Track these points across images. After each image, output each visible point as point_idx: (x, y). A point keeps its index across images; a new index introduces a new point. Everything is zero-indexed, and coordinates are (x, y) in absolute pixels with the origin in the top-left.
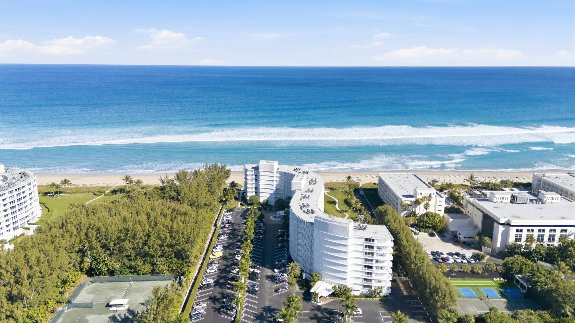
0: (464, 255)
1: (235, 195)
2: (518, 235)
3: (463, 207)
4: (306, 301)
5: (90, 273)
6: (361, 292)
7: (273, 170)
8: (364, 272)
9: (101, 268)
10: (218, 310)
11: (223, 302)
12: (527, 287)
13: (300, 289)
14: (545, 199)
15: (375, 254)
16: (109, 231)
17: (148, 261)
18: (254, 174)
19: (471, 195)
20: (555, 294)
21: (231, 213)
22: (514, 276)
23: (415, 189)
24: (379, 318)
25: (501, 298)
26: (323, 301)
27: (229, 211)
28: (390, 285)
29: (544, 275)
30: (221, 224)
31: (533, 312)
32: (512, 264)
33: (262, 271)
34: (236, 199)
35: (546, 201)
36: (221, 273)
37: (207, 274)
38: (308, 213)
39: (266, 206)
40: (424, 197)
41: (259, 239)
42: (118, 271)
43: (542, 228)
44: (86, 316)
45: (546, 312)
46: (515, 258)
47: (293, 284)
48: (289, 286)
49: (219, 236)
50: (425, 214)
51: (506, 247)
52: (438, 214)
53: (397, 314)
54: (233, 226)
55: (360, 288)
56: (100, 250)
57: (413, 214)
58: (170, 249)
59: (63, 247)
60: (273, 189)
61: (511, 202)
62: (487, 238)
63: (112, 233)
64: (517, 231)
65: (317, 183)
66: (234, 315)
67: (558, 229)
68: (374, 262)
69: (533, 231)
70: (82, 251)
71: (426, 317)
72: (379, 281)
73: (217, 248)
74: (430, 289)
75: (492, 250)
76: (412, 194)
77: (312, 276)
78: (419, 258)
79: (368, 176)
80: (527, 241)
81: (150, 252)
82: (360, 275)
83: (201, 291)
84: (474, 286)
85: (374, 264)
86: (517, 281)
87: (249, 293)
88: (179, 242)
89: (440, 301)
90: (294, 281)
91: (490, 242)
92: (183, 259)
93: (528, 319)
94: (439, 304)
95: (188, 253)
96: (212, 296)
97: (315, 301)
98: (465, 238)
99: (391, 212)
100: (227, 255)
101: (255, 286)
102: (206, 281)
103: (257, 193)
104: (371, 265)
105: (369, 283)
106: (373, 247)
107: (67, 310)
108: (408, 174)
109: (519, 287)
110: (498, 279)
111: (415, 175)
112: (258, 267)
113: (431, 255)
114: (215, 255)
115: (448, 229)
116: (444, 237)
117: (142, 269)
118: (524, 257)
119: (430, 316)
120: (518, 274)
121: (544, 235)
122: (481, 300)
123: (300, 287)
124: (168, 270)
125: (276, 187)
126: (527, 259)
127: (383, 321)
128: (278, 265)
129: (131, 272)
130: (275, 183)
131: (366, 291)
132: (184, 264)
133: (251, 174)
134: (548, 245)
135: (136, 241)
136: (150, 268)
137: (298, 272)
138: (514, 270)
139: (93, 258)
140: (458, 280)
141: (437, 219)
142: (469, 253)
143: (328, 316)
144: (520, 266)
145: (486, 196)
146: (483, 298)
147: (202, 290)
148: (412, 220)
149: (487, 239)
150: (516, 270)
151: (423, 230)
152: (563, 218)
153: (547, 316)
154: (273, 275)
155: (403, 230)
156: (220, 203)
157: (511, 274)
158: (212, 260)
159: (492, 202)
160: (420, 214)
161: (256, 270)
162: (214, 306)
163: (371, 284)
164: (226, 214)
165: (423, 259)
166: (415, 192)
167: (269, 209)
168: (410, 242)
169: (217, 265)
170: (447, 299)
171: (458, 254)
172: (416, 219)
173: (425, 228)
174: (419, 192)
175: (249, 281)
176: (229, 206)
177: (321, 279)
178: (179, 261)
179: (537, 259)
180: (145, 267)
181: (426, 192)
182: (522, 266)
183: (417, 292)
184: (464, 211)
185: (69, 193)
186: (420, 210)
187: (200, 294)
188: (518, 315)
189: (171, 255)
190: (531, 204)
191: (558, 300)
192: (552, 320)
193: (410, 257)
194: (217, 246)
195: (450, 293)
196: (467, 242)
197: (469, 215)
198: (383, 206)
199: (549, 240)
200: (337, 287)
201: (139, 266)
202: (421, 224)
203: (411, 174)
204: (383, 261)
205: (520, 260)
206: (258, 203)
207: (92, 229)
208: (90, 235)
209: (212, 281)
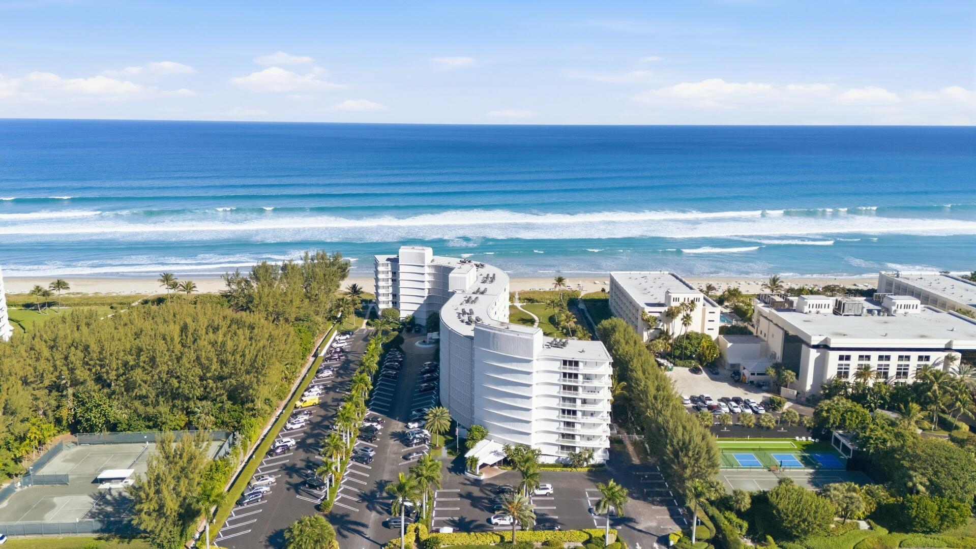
0: (749, 401)
1: (356, 306)
2: (842, 365)
3: (753, 326)
4: (456, 473)
5: (75, 427)
6: (557, 458)
7: (423, 261)
8: (561, 421)
9: (93, 419)
10: (296, 488)
11: (307, 476)
12: (853, 450)
13: (449, 453)
14: (894, 308)
15: (580, 389)
16: (106, 352)
17: (179, 407)
18: (390, 269)
19: (766, 303)
20: (898, 455)
21: (348, 336)
22: (832, 432)
23: (668, 292)
24: (583, 500)
25: (804, 469)
26: (487, 472)
27: (344, 333)
28: (607, 445)
29: (882, 428)
30: (327, 353)
31: (857, 486)
32: (828, 411)
33: (386, 426)
34: (359, 314)
35: (895, 311)
36: (312, 429)
37: (286, 432)
38: (469, 323)
39: (410, 326)
40: (682, 304)
41: (389, 377)
42: (124, 425)
43: (884, 353)
44: (53, 497)
45: (881, 486)
46: (834, 401)
47: (437, 446)
48: (430, 450)
49: (318, 372)
50: (684, 335)
51: (822, 387)
52: (708, 336)
53: (607, 484)
54: (346, 356)
55: (554, 450)
56: (91, 384)
57: (664, 335)
58: (219, 385)
59: (16, 374)
60: (423, 297)
61: (835, 313)
62: (790, 371)
63: (111, 355)
64: (841, 358)
65: (495, 282)
66: (322, 496)
67: (914, 355)
68: (579, 402)
69: (868, 358)
70: (56, 387)
71: (667, 498)
72: (589, 438)
73: (312, 390)
74: (672, 445)
75: (798, 393)
76: (663, 302)
77: (470, 430)
78: (662, 397)
79: (596, 282)
80: (858, 375)
81: (180, 390)
82: (554, 427)
83: (270, 458)
84: (760, 449)
85: (578, 405)
86: (837, 441)
87: (356, 461)
88: (235, 370)
89: (689, 465)
90: (439, 440)
91: (794, 378)
92: (243, 404)
93: (846, 497)
94: (688, 472)
95: (251, 391)
96: (289, 465)
97: (474, 473)
98: (753, 374)
99: (622, 330)
100: (329, 401)
101: (368, 448)
102: (282, 441)
103: (396, 303)
104: (574, 409)
105: (570, 442)
106: (576, 376)
107: (21, 487)
108: (662, 272)
109: (840, 451)
110: (804, 438)
111: (673, 275)
112: (379, 419)
113: (689, 402)
114: (305, 401)
115: (725, 361)
116: (717, 374)
117: (168, 421)
118: (850, 401)
119: (674, 497)
120: (838, 428)
121: (888, 365)
122: (770, 471)
123: (450, 450)
124: (216, 424)
125: (429, 293)
126: (855, 403)
127: (590, 505)
128: (415, 416)
129: (149, 427)
130: (427, 286)
131: (564, 455)
132: (245, 413)
133: (385, 269)
134: (895, 383)
135: (156, 369)
136: (183, 420)
137: (447, 425)
138: (831, 421)
139: (79, 401)
140: (733, 440)
141: (704, 344)
142: (756, 399)
143: (493, 496)
144: (842, 415)
145: (791, 303)
146: (772, 468)
147: (271, 455)
148: (660, 346)
149: (789, 374)
150: (834, 423)
151: (682, 362)
152: (922, 336)
153: (883, 493)
154: (404, 432)
155: (640, 355)
156: (330, 322)
157: (826, 428)
158: (299, 409)
159: (802, 312)
160: (675, 336)
161: (375, 424)
162: (290, 480)
163: (574, 443)
164: (337, 338)
165: (667, 400)
166: (668, 297)
167: (416, 332)
168: (649, 374)
169: (306, 417)
170: (703, 462)
171: (737, 400)
172: (669, 344)
173: (685, 359)
174: (673, 296)
175: (359, 442)
176: (346, 326)
177: (486, 437)
178: (235, 407)
179: (875, 405)
180: (172, 418)
181: (686, 296)
182: (845, 415)
183: (656, 459)
184: (753, 330)
185: (67, 305)
186: (677, 328)
187: (267, 462)
188: (829, 490)
189: (221, 395)
190: (870, 316)
191: (902, 464)
192: (892, 500)
193: (647, 397)
194: (313, 387)
195: (708, 452)
196: (755, 382)
197: (762, 336)
198: (610, 320)
199: (898, 374)
200: (513, 448)
201: (161, 414)
202: (678, 353)
203: (668, 272)
204: (595, 402)
205: (843, 404)
206: (397, 322)
207: (76, 348)
208: (72, 358)
209: (293, 442)
